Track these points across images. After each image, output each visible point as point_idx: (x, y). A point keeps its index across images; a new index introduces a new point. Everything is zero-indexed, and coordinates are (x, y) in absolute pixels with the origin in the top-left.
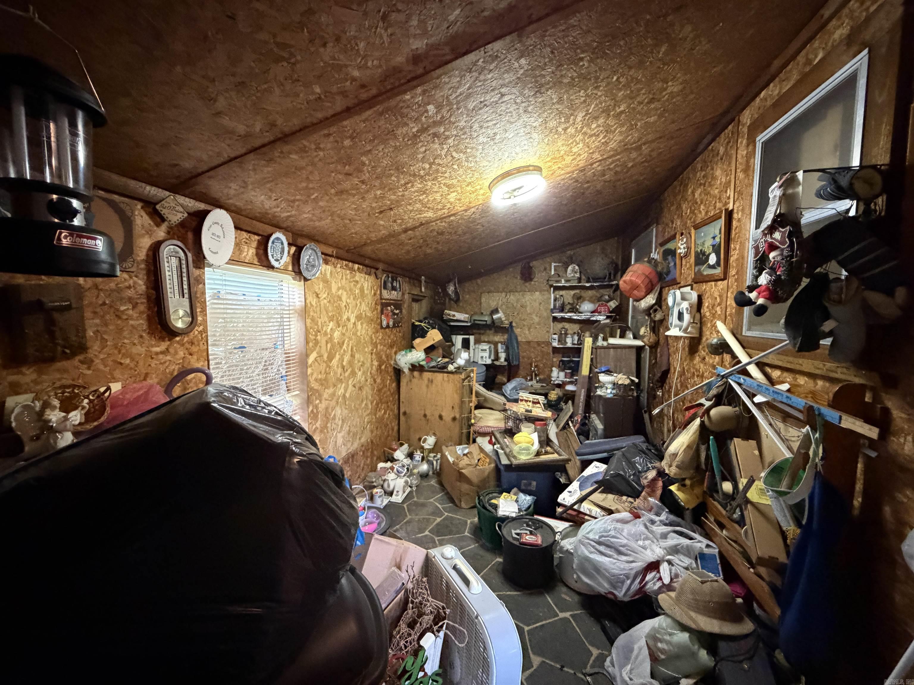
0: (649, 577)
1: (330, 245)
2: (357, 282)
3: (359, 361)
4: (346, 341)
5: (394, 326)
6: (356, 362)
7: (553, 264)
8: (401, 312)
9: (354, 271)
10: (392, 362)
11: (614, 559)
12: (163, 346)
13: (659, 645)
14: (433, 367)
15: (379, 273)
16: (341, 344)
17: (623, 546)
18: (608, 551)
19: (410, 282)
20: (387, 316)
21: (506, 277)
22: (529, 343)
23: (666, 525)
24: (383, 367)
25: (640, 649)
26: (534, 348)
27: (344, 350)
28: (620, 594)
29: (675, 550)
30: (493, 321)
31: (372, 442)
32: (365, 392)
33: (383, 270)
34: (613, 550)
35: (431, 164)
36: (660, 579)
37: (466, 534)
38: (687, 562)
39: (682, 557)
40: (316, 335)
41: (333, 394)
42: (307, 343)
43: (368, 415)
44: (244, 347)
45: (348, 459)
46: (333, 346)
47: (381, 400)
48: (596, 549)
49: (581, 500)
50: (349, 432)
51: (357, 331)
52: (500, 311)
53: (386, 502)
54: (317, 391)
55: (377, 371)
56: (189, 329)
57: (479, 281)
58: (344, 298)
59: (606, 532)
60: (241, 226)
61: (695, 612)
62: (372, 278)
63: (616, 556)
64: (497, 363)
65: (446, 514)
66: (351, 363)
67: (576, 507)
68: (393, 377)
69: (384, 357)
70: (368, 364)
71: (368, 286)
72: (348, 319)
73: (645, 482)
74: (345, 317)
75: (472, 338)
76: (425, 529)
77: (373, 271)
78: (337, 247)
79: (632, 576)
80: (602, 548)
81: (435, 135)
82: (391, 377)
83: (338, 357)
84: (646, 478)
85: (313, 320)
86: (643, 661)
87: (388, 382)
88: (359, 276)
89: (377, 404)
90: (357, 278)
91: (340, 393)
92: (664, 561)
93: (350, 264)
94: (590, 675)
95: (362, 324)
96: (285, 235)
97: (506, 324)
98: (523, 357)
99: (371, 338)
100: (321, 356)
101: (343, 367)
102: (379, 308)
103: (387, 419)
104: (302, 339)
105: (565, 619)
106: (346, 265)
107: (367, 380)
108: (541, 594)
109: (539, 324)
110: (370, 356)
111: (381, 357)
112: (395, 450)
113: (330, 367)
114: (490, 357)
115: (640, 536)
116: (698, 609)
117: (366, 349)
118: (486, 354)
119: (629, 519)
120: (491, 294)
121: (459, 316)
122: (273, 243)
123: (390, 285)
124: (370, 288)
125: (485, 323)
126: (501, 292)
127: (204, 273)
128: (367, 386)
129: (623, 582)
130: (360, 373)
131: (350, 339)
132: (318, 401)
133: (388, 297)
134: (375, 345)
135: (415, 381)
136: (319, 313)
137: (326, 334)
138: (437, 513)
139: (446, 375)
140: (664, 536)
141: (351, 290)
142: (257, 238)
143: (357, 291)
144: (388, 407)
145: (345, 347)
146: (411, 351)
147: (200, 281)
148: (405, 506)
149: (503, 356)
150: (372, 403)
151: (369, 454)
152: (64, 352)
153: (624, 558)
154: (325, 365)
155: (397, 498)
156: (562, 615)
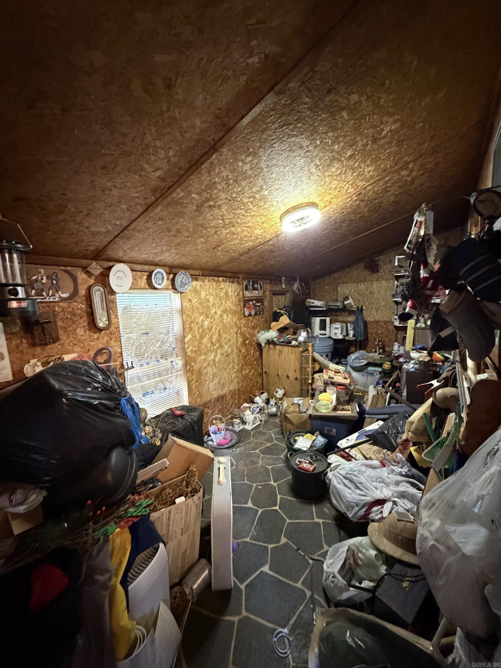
0: (375, 509)
1: (198, 269)
2: (222, 289)
3: (225, 339)
4: (214, 327)
5: (256, 314)
6: (223, 339)
7: (397, 257)
8: (263, 304)
9: (220, 282)
10: (255, 339)
11: (352, 491)
12: (96, 336)
13: (360, 555)
14: (283, 342)
15: (240, 280)
16: (210, 329)
17: (360, 483)
18: (349, 485)
19: (271, 283)
20: (249, 308)
21: (357, 270)
22: (377, 322)
23: (403, 476)
24: (247, 342)
25: (342, 552)
26: (382, 327)
27: (213, 332)
28: (350, 515)
29: (403, 495)
30: (344, 306)
31: (239, 390)
32: (231, 358)
33: (243, 278)
34: (353, 485)
35: (223, 220)
36: (382, 512)
37: (282, 456)
38: (409, 506)
39: (406, 501)
40: (190, 325)
41: (205, 360)
42: (184, 329)
43: (235, 372)
44: (148, 333)
45: (219, 399)
46: (204, 331)
47: (246, 363)
48: (342, 482)
49: (352, 447)
50: (219, 383)
51: (224, 320)
52: (350, 298)
53: (241, 427)
54: (194, 358)
55: (242, 344)
56: (107, 327)
57: (336, 275)
58: (211, 300)
59: (352, 471)
60: (135, 269)
61: (387, 539)
62: (235, 286)
63: (353, 489)
64: (347, 338)
65: (275, 442)
66: (218, 341)
67: (347, 450)
68: (257, 348)
69: (247, 335)
70: (233, 340)
71: (232, 290)
72: (216, 313)
73: (399, 441)
74: (213, 312)
75: (328, 319)
76: (257, 449)
77: (235, 280)
78: (201, 270)
79: (361, 506)
80: (346, 482)
81: (210, 206)
82: (255, 348)
83: (208, 336)
84: (401, 438)
85: (187, 316)
86: (341, 560)
87: (252, 351)
88: (222, 285)
89: (243, 366)
90: (222, 286)
91: (210, 359)
92: (390, 501)
93: (216, 278)
94: (312, 559)
95: (227, 315)
96: (163, 269)
97: (354, 308)
98: (372, 334)
99: (236, 324)
100: (194, 336)
101: (212, 343)
102: (242, 304)
103: (252, 376)
104: (182, 328)
105: (318, 524)
106: (212, 279)
107: (233, 351)
108: (311, 504)
109: (385, 306)
110: (235, 335)
111: (245, 336)
112: (256, 396)
113: (201, 343)
114: (342, 333)
115: (377, 479)
116: (390, 537)
117: (232, 331)
118: (339, 331)
119: (378, 466)
120: (345, 285)
121: (317, 303)
122: (155, 275)
123: (251, 287)
124: (233, 291)
125: (337, 307)
126: (353, 283)
127: (116, 298)
128: (233, 354)
129: (353, 508)
130: (226, 347)
131: (217, 325)
132: (193, 364)
133: (249, 295)
134: (240, 328)
135: (271, 351)
136: (192, 311)
137: (198, 323)
138: (270, 440)
139: (290, 348)
140: (397, 483)
141: (217, 294)
142: (147, 273)
143: (222, 295)
144: (252, 368)
145: (213, 330)
146: (268, 331)
147: (114, 302)
148: (252, 433)
149: (351, 333)
150: (238, 365)
151: (236, 397)
152: (50, 341)
153: (359, 492)
154: (198, 342)
155: (249, 427)
156: (316, 520)
